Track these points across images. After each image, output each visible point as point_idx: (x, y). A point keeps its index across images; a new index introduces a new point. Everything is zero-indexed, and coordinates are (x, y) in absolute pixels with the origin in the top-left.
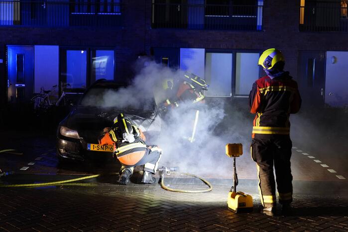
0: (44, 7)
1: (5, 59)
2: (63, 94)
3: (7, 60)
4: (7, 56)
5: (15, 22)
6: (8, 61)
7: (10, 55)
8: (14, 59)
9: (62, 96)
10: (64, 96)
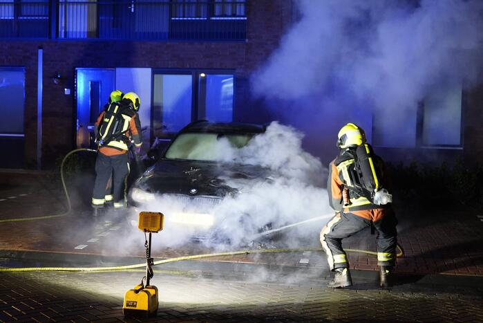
0: (133, 10)
1: (74, 89)
2: (156, 141)
3: (76, 91)
4: (76, 84)
5: (89, 33)
6: (78, 92)
7: (80, 83)
8: (86, 88)
9: (154, 145)
10: (157, 145)
